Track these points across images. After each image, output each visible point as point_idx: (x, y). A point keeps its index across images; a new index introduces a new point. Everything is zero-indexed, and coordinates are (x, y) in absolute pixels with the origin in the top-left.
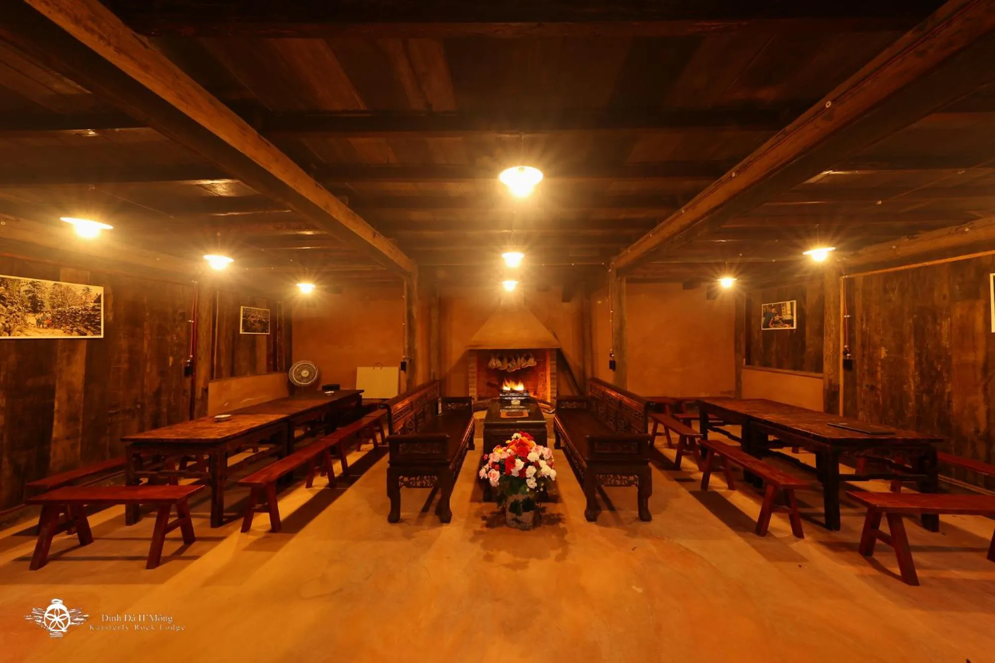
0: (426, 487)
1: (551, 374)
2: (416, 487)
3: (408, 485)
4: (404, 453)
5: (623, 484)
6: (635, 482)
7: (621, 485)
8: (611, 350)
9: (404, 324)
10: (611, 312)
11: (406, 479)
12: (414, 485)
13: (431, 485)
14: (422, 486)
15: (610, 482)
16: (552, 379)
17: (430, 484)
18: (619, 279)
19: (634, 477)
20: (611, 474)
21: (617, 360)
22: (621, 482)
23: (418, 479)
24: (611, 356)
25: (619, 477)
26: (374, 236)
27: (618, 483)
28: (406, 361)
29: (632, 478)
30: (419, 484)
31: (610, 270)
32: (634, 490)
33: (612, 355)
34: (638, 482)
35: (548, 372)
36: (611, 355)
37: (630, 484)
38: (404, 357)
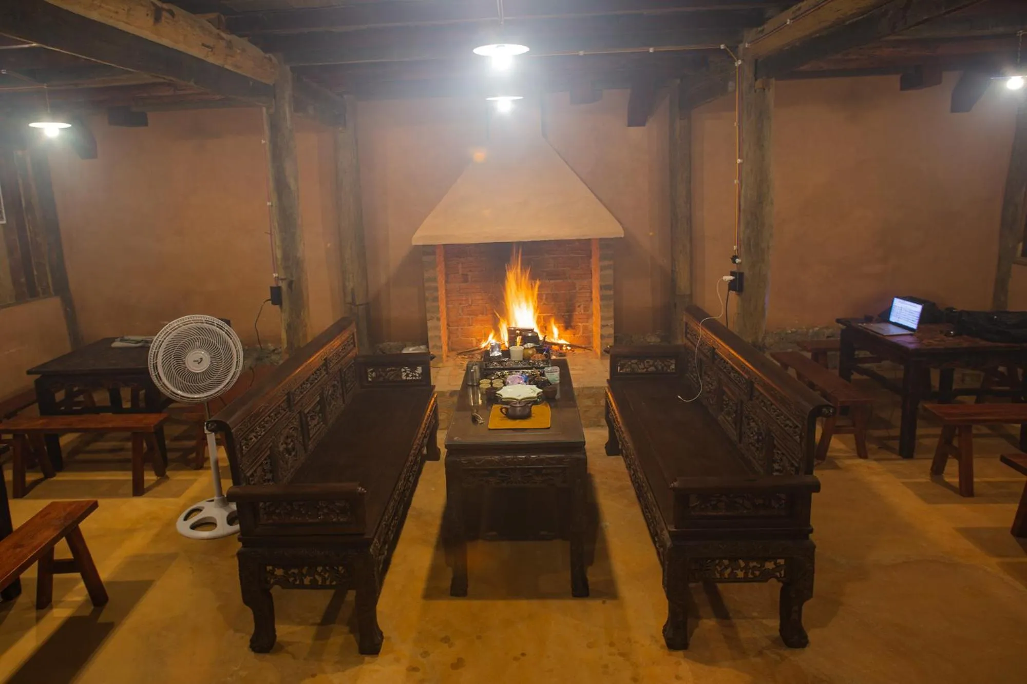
0: (323, 587)
1: (602, 288)
2: (302, 586)
3: (285, 583)
4: (270, 521)
5: (750, 576)
6: (778, 574)
7: (745, 580)
8: (735, 247)
9: (269, 204)
10: (739, 161)
11: (279, 572)
12: (298, 582)
13: (334, 583)
14: (314, 586)
15: (721, 574)
16: (602, 298)
17: (331, 582)
18: (759, 84)
19: (775, 564)
20: (725, 558)
21: (747, 273)
22: (746, 574)
23: (304, 571)
24: (734, 262)
25: (742, 564)
26: (157, 19)
27: (740, 574)
28: (281, 284)
29: (770, 565)
30: (307, 581)
31: (740, 62)
32: (774, 587)
33: (738, 261)
34: (783, 572)
35: (596, 283)
36: (734, 259)
37: (765, 576)
38: (275, 275)
